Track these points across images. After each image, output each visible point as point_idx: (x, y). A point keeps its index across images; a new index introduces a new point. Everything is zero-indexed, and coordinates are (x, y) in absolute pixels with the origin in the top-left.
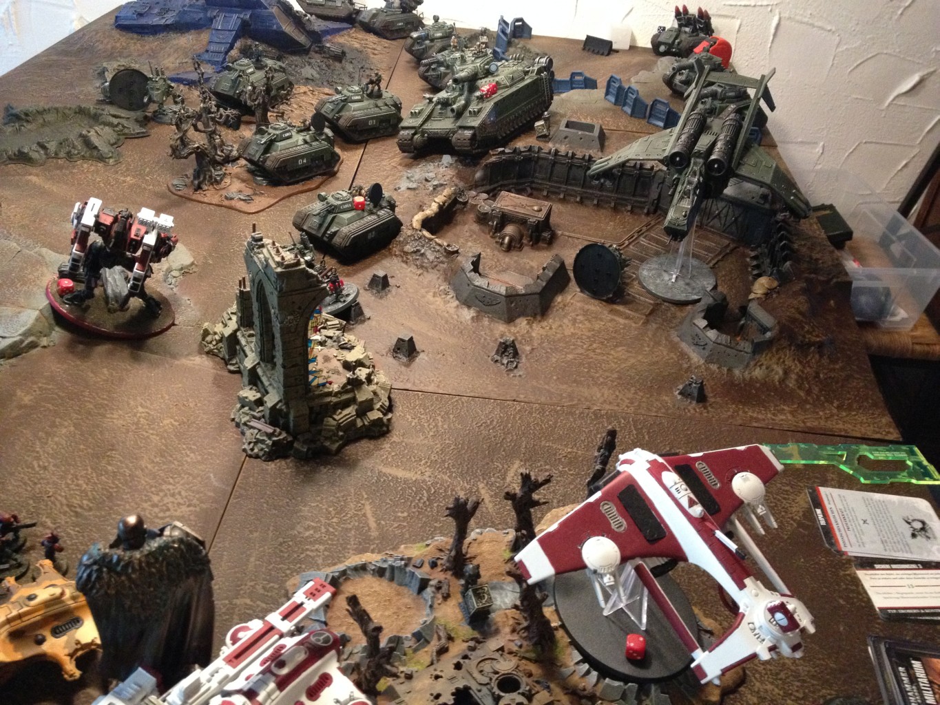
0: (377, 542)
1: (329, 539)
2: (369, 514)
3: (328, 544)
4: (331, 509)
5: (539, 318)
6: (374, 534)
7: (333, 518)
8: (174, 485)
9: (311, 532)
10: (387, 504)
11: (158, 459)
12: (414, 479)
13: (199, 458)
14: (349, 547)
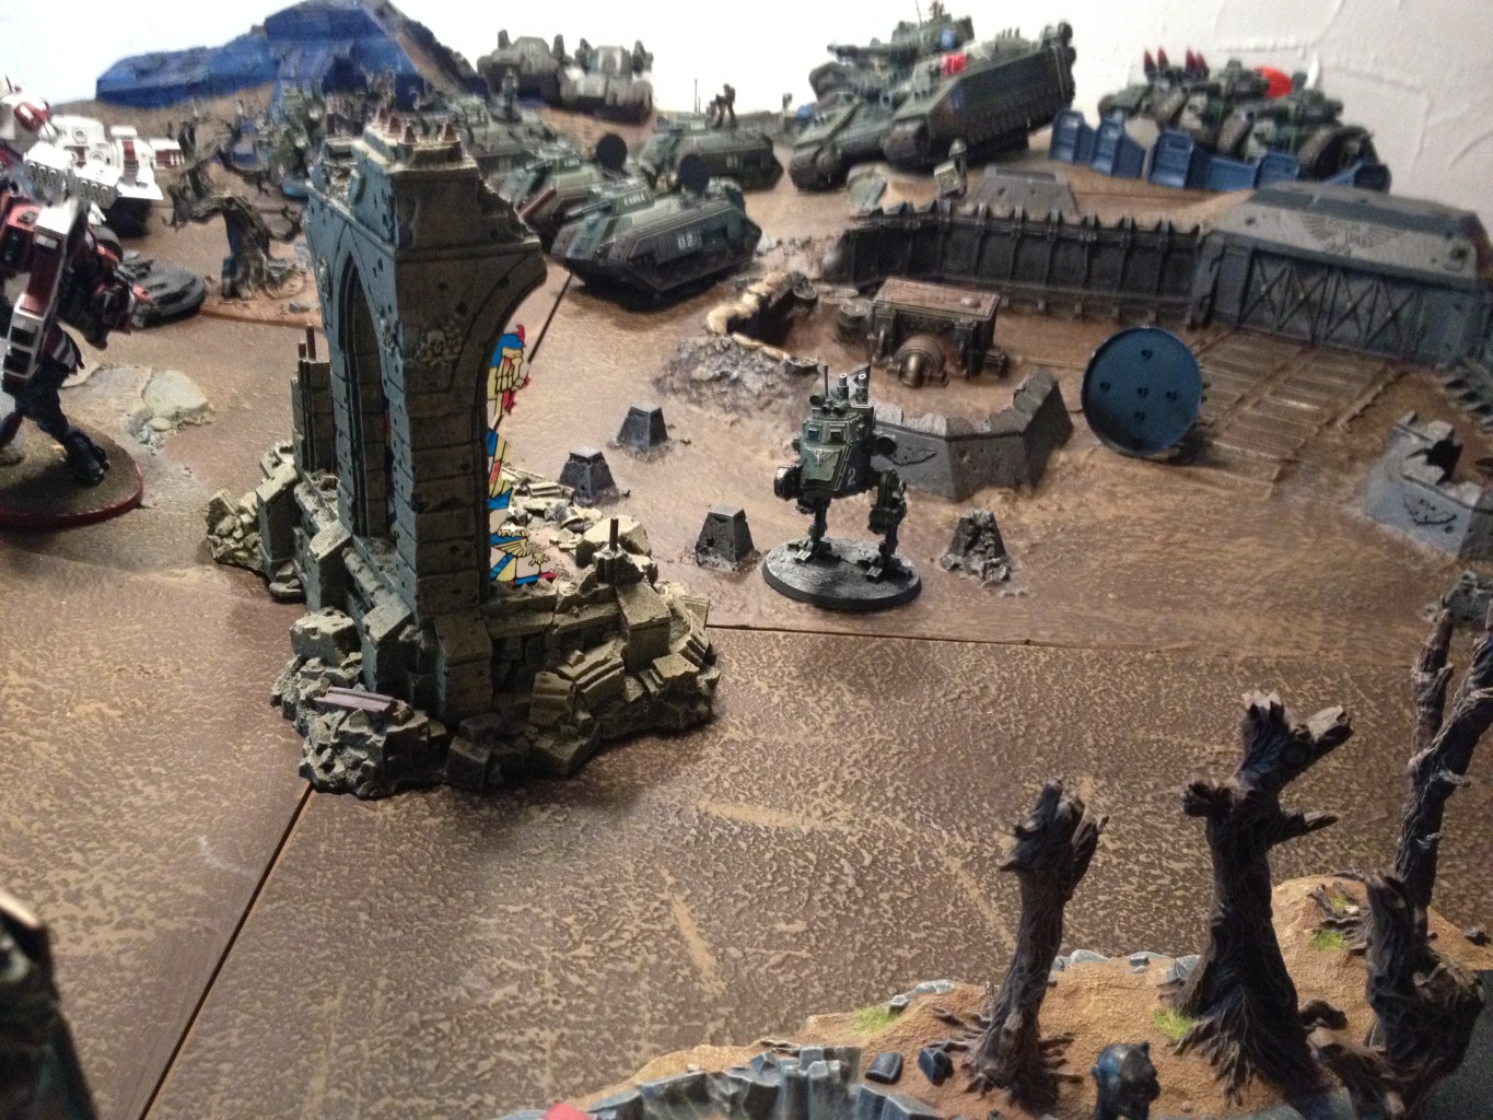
0: (723, 1011)
1: (570, 1008)
2: (688, 929)
3: (567, 1023)
4: (569, 920)
5: (1027, 490)
6: (713, 987)
7: (576, 945)
8: (84, 870)
9: (512, 989)
10: (738, 898)
11: (46, 803)
12: (805, 830)
13: (170, 796)
14: (636, 1029)
